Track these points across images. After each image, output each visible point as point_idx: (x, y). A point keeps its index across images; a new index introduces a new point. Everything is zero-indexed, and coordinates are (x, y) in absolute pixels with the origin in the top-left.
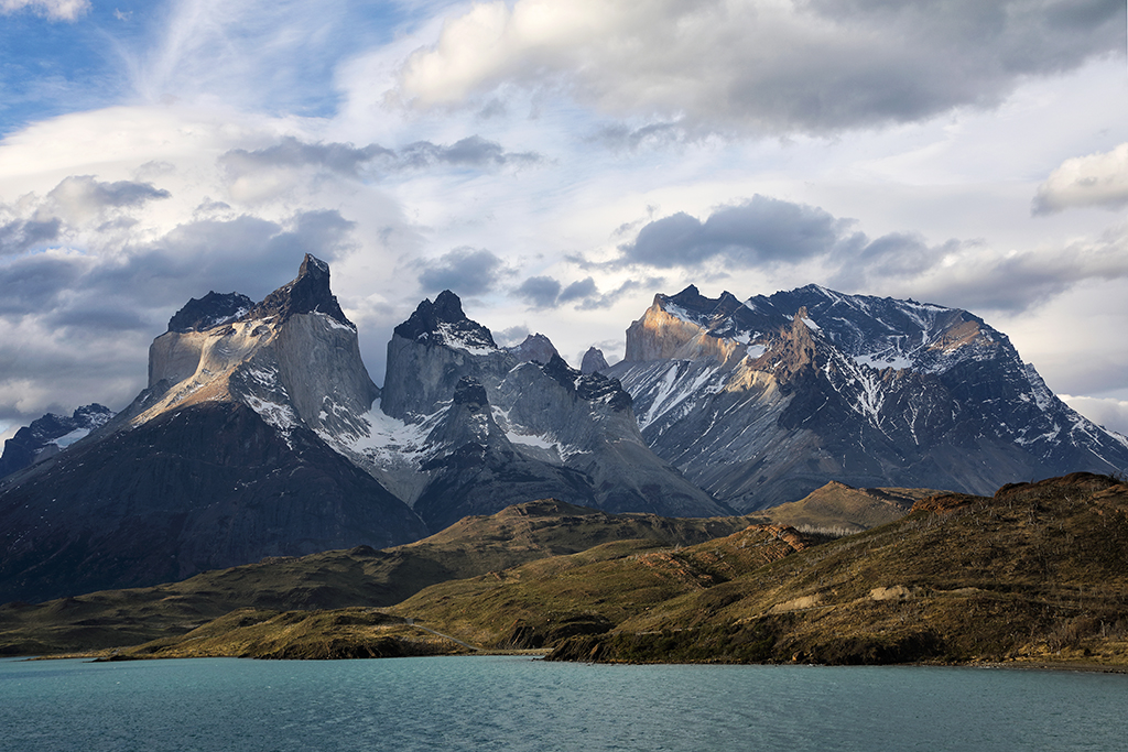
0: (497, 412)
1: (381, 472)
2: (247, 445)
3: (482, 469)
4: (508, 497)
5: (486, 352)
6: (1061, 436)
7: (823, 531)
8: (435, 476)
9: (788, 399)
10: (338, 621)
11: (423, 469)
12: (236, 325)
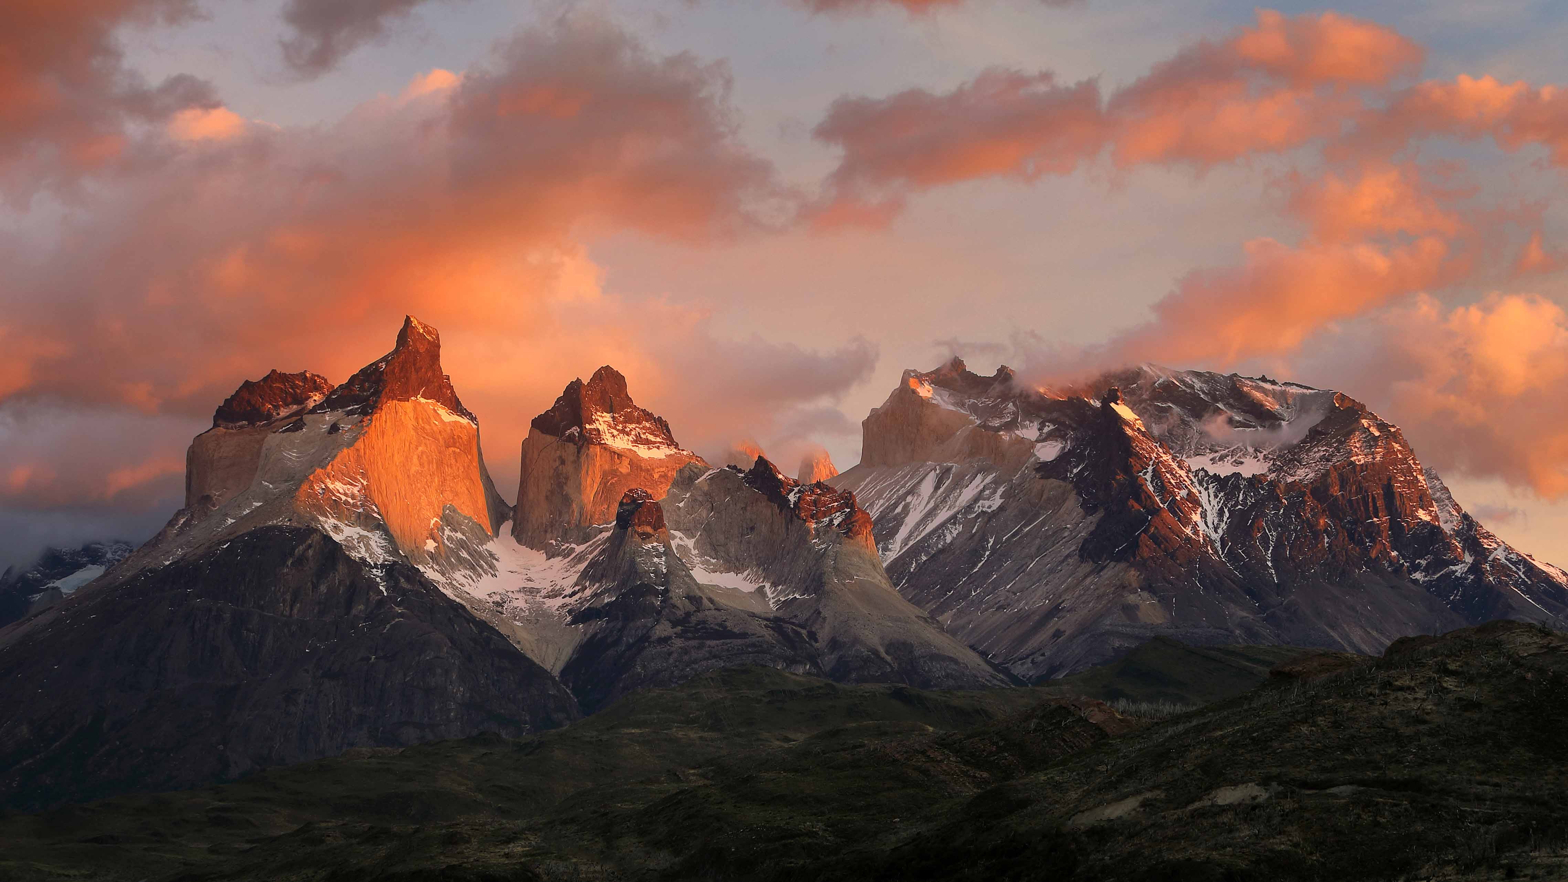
0: (679, 540)
1: (513, 628)
2: (323, 588)
3: (658, 621)
4: (695, 662)
5: (661, 453)
6: (1475, 569)
7: (1144, 706)
8: (591, 631)
9: (1094, 519)
10: (452, 840)
11: (573, 622)
12: (308, 418)
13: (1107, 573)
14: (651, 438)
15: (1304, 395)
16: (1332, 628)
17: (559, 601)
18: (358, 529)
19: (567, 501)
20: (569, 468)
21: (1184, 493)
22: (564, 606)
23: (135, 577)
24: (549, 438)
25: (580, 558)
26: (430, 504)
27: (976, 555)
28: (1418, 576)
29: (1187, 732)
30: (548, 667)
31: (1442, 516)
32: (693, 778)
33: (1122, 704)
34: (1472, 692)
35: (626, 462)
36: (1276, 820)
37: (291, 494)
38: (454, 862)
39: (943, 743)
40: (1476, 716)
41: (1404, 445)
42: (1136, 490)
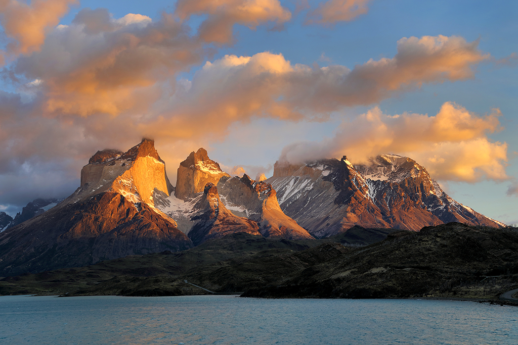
0: (222, 197)
2: (120, 210)
3: (216, 220)
4: (226, 231)
5: (217, 173)
6: (446, 207)
7: (352, 245)
8: (197, 223)
9: (339, 192)
10: (157, 281)
11: (192, 220)
12: (116, 162)
13: (342, 208)
14: (214, 168)
15: (398, 158)
16: (405, 224)
17: (188, 214)
18: (131, 193)
19: (190, 186)
20: (191, 177)
21: (364, 185)
22: (188, 216)
23: (66, 206)
24: (185, 168)
25: (194, 202)
26: (151, 186)
27: (305, 202)
28: (429, 209)
29: (364, 252)
30: (184, 233)
31: (437, 193)
32: (225, 264)
33: (346, 244)
34: (444, 242)
35: (207, 175)
36: (389, 277)
37: (111, 183)
38: (157, 287)
39: (295, 255)
40: (446, 249)
41: (427, 172)
42: (350, 184)
